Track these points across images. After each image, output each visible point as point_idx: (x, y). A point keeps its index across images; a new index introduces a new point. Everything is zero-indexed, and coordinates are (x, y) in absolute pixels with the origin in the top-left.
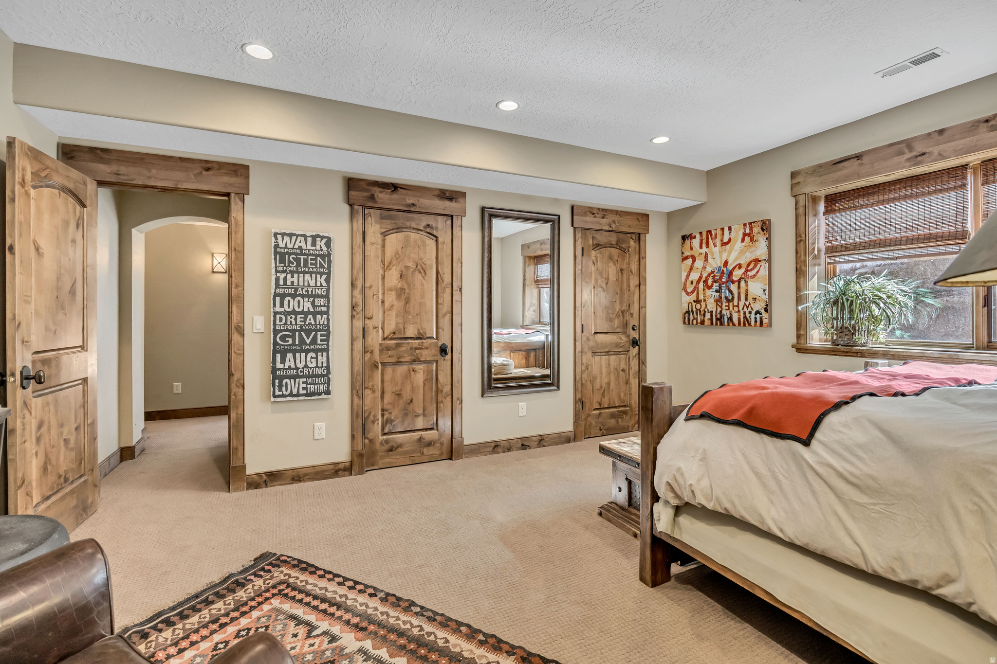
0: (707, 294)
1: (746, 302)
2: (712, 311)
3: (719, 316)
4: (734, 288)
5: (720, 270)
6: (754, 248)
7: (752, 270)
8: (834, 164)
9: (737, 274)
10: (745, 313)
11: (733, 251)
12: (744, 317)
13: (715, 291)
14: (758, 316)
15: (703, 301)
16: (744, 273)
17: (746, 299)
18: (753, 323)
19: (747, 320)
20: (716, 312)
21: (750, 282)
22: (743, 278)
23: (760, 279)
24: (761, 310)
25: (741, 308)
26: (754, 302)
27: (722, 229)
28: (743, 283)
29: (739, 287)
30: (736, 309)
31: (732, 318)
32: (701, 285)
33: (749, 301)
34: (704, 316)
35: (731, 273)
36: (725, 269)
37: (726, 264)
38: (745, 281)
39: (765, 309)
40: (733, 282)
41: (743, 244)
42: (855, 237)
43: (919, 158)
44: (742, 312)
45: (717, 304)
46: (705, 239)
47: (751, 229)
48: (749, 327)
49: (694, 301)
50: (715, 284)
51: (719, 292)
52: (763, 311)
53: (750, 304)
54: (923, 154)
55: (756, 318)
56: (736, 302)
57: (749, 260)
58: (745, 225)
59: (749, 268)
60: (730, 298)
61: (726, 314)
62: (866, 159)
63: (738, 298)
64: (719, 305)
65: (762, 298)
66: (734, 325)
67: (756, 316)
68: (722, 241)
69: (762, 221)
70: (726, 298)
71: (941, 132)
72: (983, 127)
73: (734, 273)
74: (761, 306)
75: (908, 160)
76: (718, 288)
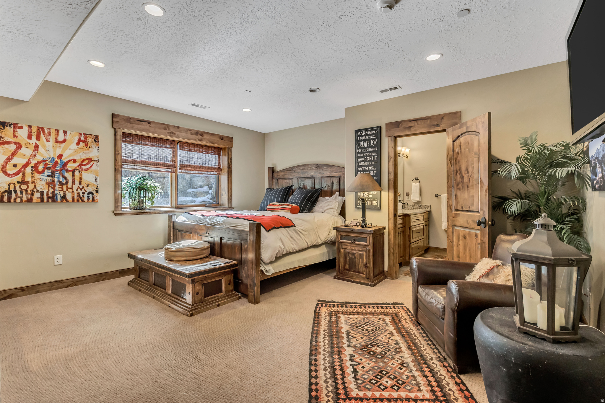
0: (36, 178)
1: (80, 186)
2: (43, 192)
3: (51, 195)
4: (68, 175)
5: (54, 160)
6: (87, 151)
7: (85, 165)
8: (138, 121)
9: (71, 166)
10: (78, 193)
11: (68, 149)
12: (77, 196)
13: (47, 175)
14: (90, 195)
15: (30, 183)
16: (78, 166)
17: (80, 184)
18: (86, 200)
19: (81, 198)
20: (48, 192)
21: (84, 173)
22: (77, 169)
23: (93, 172)
24: (93, 192)
25: (75, 189)
26: (87, 186)
27: (57, 131)
28: (77, 173)
29: (73, 175)
30: (70, 190)
31: (66, 197)
32: (29, 170)
33: (82, 185)
34: (32, 194)
35: (65, 164)
36: (59, 161)
37: (60, 157)
38: (79, 172)
39: (96, 191)
40: (67, 171)
41: (77, 146)
42: (135, 157)
43: (172, 134)
44: (76, 193)
45: (49, 186)
46: (36, 133)
47: (86, 138)
48: (83, 203)
49: (18, 182)
50: (46, 171)
51: (52, 177)
52: (94, 192)
53: (83, 187)
54: (173, 133)
55: (88, 197)
56: (70, 185)
57: (83, 158)
58: (80, 134)
59: (83, 164)
60: (64, 181)
61: (59, 194)
62: (152, 125)
63: (72, 182)
64: (51, 187)
65: (94, 184)
66: (67, 201)
67: (89, 195)
68: (56, 139)
69: (95, 135)
70: (60, 182)
71: (178, 127)
72: (189, 132)
73: (68, 165)
74: (93, 189)
75: (168, 133)
76: (51, 174)
